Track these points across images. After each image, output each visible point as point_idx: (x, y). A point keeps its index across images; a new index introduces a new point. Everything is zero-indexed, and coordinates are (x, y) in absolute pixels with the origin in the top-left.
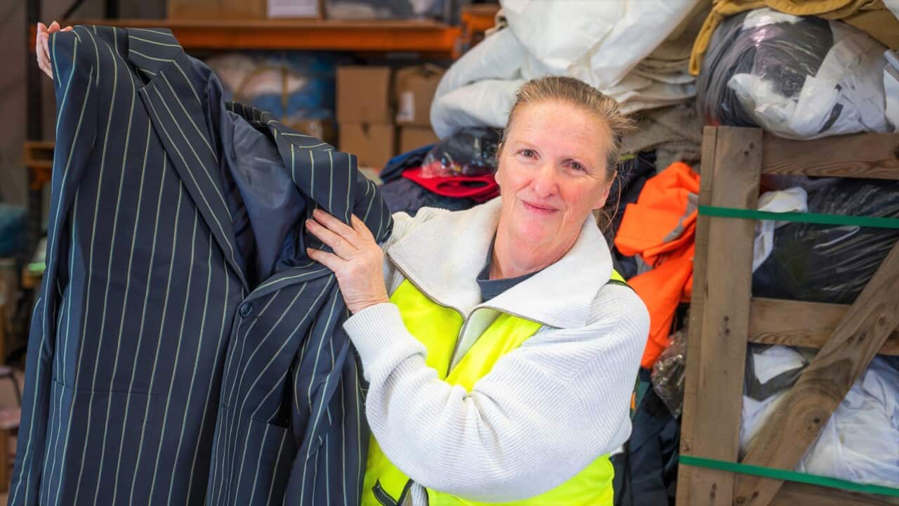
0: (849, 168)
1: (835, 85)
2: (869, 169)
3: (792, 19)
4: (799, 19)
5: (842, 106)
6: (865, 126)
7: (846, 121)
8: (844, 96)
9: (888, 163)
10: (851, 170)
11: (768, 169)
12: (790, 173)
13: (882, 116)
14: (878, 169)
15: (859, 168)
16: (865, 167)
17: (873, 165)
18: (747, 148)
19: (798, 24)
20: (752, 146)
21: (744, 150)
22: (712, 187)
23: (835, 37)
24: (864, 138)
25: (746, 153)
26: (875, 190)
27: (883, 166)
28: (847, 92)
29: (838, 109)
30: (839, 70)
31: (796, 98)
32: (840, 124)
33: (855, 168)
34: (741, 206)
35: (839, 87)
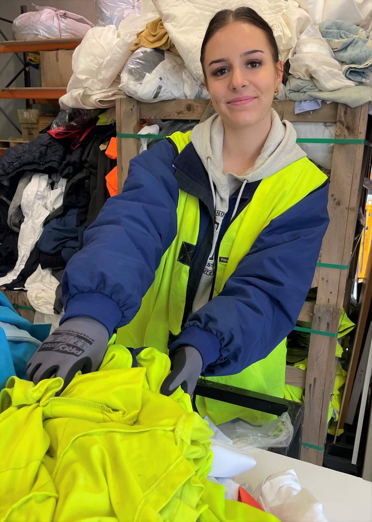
0: (171, 115)
1: (159, 78)
2: (178, 115)
3: (148, 50)
4: (152, 50)
5: (162, 87)
6: (174, 96)
7: (164, 94)
8: (163, 82)
9: (184, 112)
10: (172, 116)
11: (142, 117)
12: (150, 118)
13: (183, 92)
14: (181, 115)
15: (174, 115)
16: (176, 114)
17: (179, 113)
18: (132, 107)
19: (151, 52)
20: (133, 106)
21: (131, 108)
22: (121, 125)
23: (165, 58)
24: (175, 102)
25: (132, 109)
26: (181, 124)
27: (183, 114)
28: (164, 80)
29: (160, 87)
30: (162, 72)
31: (141, 82)
32: (162, 95)
33: (173, 115)
34: (132, 133)
35: (161, 79)
